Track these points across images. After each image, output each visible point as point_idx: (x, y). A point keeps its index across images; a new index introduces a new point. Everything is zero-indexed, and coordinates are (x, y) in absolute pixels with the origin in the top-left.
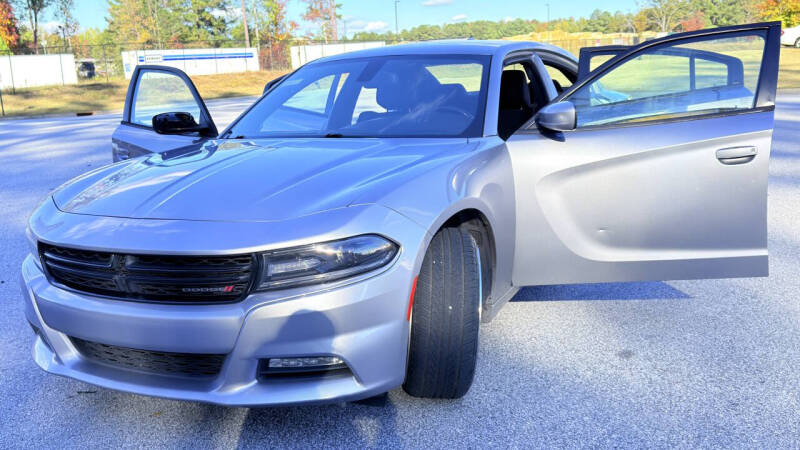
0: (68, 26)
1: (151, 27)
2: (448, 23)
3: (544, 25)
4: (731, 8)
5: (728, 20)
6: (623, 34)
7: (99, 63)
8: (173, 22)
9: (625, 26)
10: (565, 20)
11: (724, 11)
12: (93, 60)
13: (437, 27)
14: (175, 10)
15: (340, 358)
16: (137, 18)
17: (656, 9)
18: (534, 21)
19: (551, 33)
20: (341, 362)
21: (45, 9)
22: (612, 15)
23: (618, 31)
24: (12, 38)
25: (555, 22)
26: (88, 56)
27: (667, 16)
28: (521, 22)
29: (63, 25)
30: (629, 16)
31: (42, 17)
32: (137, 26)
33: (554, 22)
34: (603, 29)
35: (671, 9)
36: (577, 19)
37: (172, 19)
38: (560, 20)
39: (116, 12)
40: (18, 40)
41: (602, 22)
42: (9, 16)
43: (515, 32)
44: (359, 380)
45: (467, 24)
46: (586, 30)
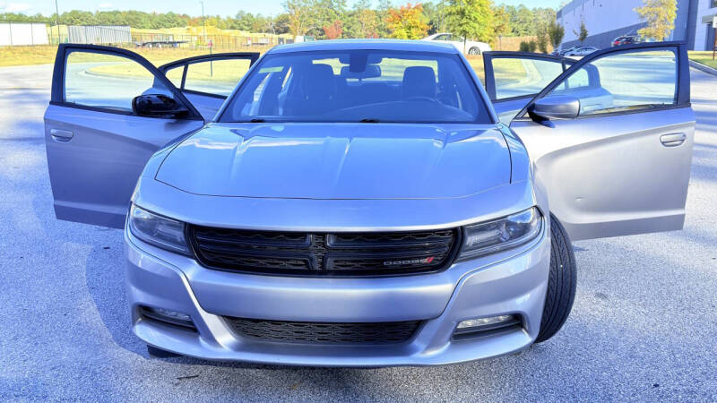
2: (100, 11)
3: (194, 20)
4: (350, 19)
5: (348, 28)
6: (267, 34)
9: (267, 28)
10: (212, 17)
11: (345, 21)
13: (90, 13)
17: (291, 14)
18: (185, 16)
22: (255, 17)
23: (261, 31)
27: (301, 22)
28: (173, 15)
30: (269, 18)
33: (203, 19)
34: (248, 28)
35: (303, 16)
36: (224, 17)
41: (246, 22)
43: (167, 24)
44: (530, 333)
45: (120, 13)
46: (233, 28)
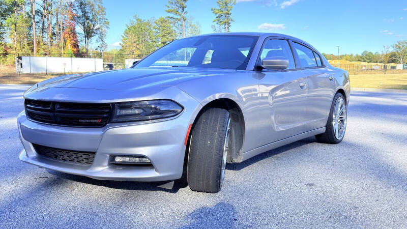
0: (102, 46)
1: (140, 49)
6: (379, 64)
7: (115, 65)
8: (151, 47)
9: (380, 60)
10: (348, 55)
12: (113, 64)
14: (153, 42)
15: (149, 159)
16: (135, 44)
17: (398, 52)
19: (340, 61)
20: (149, 161)
21: (92, 38)
22: (374, 54)
23: (377, 62)
24: (75, 50)
25: (343, 56)
26: (111, 62)
27: (403, 56)
29: (100, 46)
30: (382, 55)
31: (91, 41)
32: (134, 48)
34: (368, 61)
36: (354, 55)
37: (151, 46)
38: (346, 55)
39: (125, 41)
40: (78, 51)
41: (368, 57)
42: (75, 40)
44: (157, 171)
46: (359, 60)
